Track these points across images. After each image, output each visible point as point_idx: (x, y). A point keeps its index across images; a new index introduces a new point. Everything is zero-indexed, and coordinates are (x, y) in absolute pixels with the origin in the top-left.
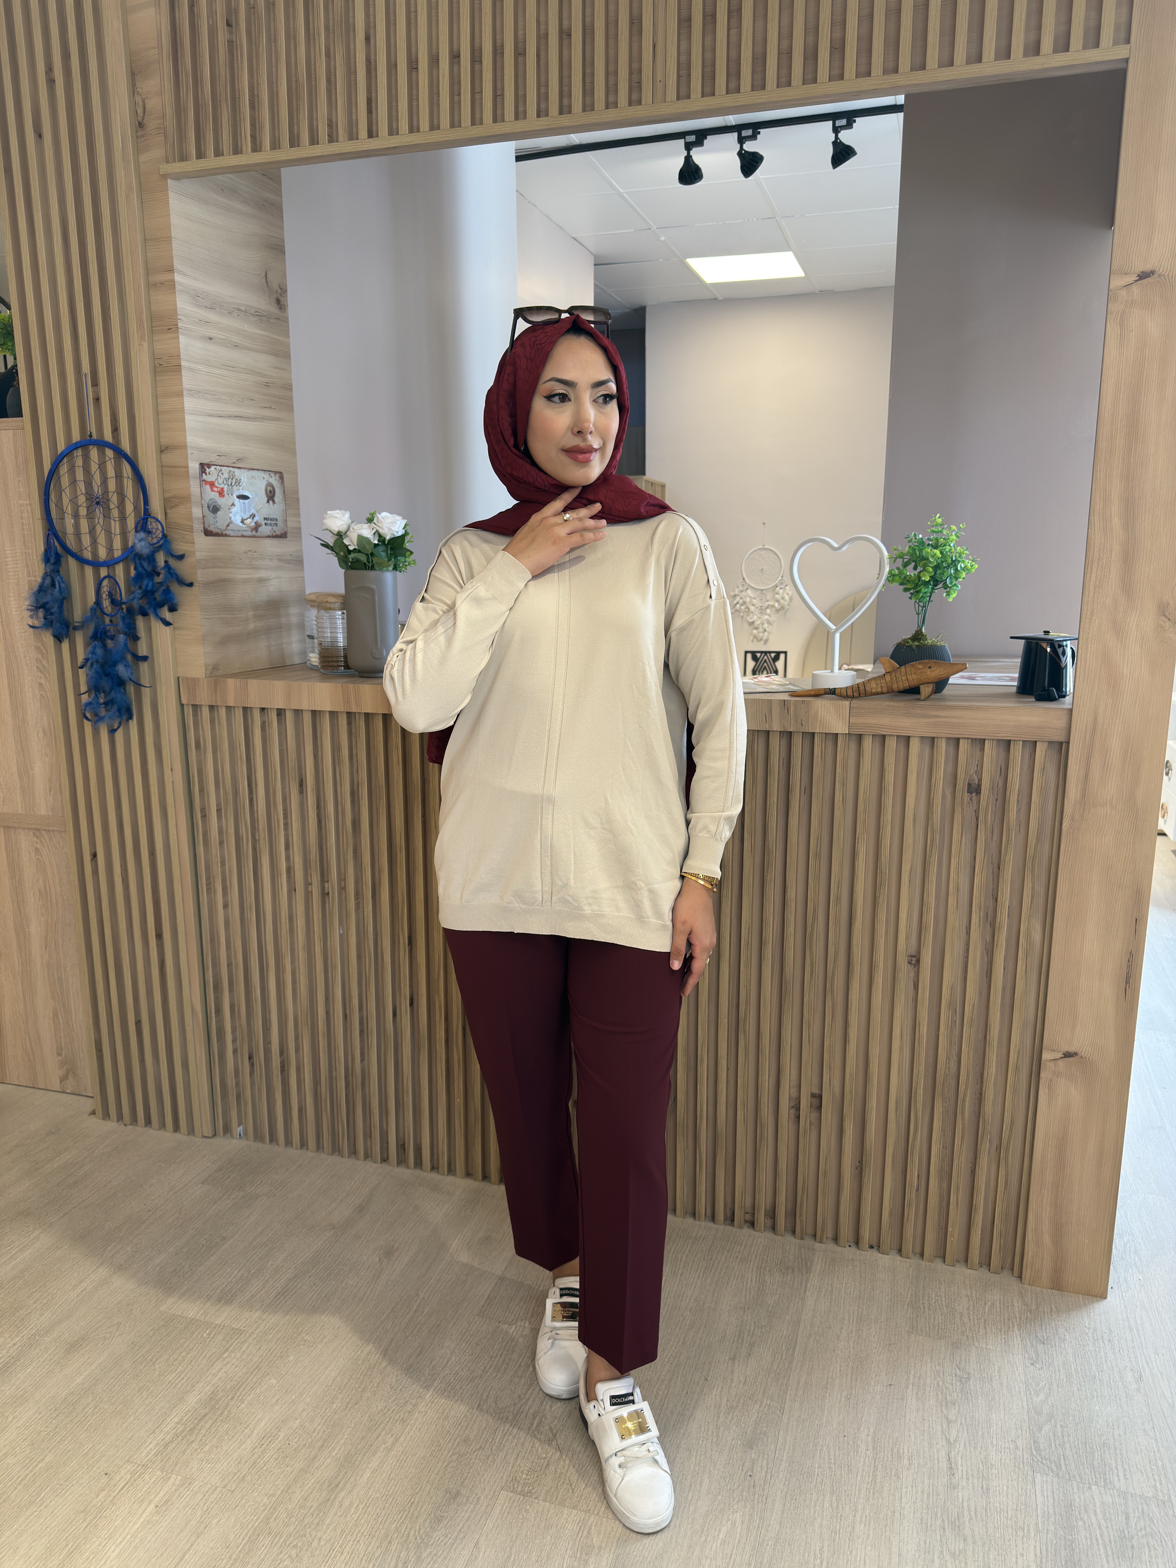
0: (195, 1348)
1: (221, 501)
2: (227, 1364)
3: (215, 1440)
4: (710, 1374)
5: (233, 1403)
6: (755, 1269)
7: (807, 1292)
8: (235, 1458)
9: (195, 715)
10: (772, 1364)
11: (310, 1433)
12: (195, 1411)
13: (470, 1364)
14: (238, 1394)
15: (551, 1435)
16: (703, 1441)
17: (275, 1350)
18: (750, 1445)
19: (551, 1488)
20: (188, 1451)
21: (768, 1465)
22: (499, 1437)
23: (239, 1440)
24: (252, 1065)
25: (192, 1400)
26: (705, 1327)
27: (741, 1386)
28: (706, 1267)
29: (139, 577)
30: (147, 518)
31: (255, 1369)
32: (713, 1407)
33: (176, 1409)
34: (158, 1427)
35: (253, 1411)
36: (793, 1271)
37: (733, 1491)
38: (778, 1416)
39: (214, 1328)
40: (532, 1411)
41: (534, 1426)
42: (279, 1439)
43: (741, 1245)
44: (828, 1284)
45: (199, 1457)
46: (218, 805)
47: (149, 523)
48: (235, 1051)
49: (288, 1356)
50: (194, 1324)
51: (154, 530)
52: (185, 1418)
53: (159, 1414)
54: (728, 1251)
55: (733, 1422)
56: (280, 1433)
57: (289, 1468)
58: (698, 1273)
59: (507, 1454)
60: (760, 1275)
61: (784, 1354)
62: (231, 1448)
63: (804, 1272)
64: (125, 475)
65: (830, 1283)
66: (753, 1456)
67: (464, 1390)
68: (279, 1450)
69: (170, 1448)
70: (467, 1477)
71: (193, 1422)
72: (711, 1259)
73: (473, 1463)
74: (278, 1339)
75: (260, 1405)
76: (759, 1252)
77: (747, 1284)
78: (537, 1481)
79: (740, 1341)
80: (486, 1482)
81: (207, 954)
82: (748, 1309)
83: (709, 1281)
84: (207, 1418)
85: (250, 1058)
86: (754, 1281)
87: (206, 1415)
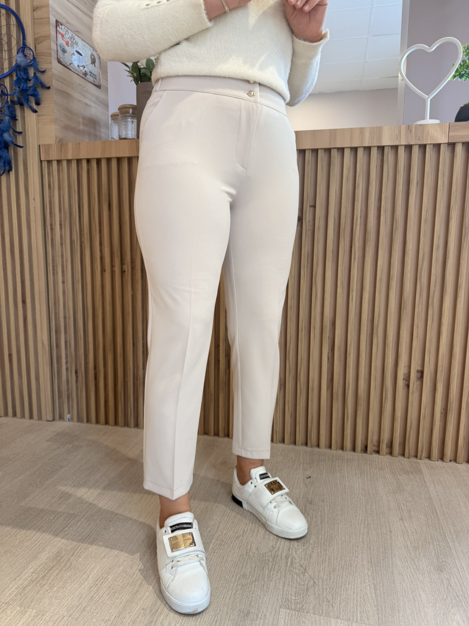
0: (45, 525)
1: (67, 48)
2: (67, 534)
3: (61, 583)
4: (392, 528)
5: (73, 558)
6: (390, 473)
7: (427, 483)
8: (77, 595)
9: (49, 168)
10: (427, 521)
11: (131, 575)
12: (46, 564)
13: (233, 529)
14: (76, 552)
15: (302, 569)
16: (407, 569)
17: (100, 525)
18: (440, 569)
19: (316, 605)
20: (41, 592)
21: (459, 581)
22: (267, 572)
23: (79, 582)
24: (77, 377)
25: (44, 557)
26: (375, 503)
27: (415, 534)
28: (360, 473)
29: (19, 81)
30: (24, 47)
31: (87, 537)
32: (403, 546)
33: (32, 563)
34: (18, 576)
35: (88, 562)
36: (412, 473)
37: (445, 601)
38: (449, 551)
39: (57, 514)
40: (284, 555)
41: (289, 564)
42: (109, 580)
43: (375, 462)
44: (436, 479)
45: (49, 595)
46: (61, 221)
47: (25, 50)
48: (67, 369)
49: (109, 528)
50: (44, 512)
51: (28, 55)
52: (38, 570)
53: (19, 568)
54: (370, 465)
55: (421, 556)
56: (109, 577)
57: (118, 600)
58: (357, 476)
59: (276, 583)
60: (394, 475)
61: (432, 516)
62: (73, 588)
63: (419, 473)
64: (12, 23)
65: (437, 478)
66: (446, 577)
67: (234, 544)
68: (109, 587)
69: (27, 590)
70: (252, 600)
71: (44, 572)
72: (362, 469)
73: (254, 590)
74: (102, 519)
75: (93, 559)
76: (388, 465)
77: (388, 479)
78: (304, 600)
79: (401, 510)
80: (267, 603)
81: (52, 312)
82: (397, 493)
83: (365, 479)
84: (55, 568)
85: (76, 372)
86: (392, 478)
87: (54, 566)
